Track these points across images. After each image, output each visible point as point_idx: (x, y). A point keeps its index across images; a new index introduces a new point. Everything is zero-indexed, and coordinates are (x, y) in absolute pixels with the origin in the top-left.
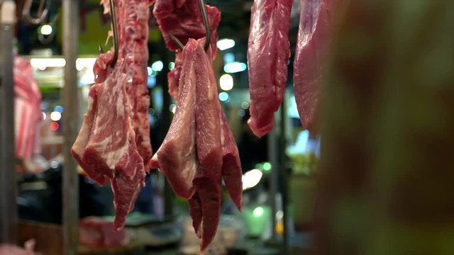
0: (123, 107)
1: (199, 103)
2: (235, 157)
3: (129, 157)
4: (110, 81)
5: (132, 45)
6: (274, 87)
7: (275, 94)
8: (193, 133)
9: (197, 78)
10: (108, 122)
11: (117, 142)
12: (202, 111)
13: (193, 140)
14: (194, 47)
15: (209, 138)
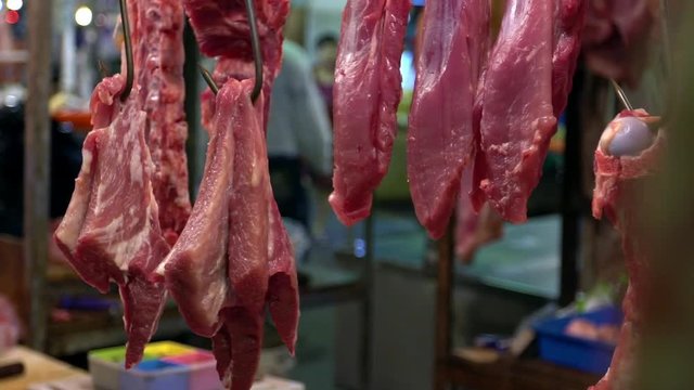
0: (140, 168)
1: (238, 188)
2: (289, 277)
3: (150, 249)
4: (120, 124)
5: (157, 40)
6: (374, 150)
7: (376, 161)
8: (224, 236)
9: (236, 147)
10: (117, 193)
11: (131, 226)
12: (239, 202)
13: (223, 247)
14: (235, 94)
15: (247, 248)
